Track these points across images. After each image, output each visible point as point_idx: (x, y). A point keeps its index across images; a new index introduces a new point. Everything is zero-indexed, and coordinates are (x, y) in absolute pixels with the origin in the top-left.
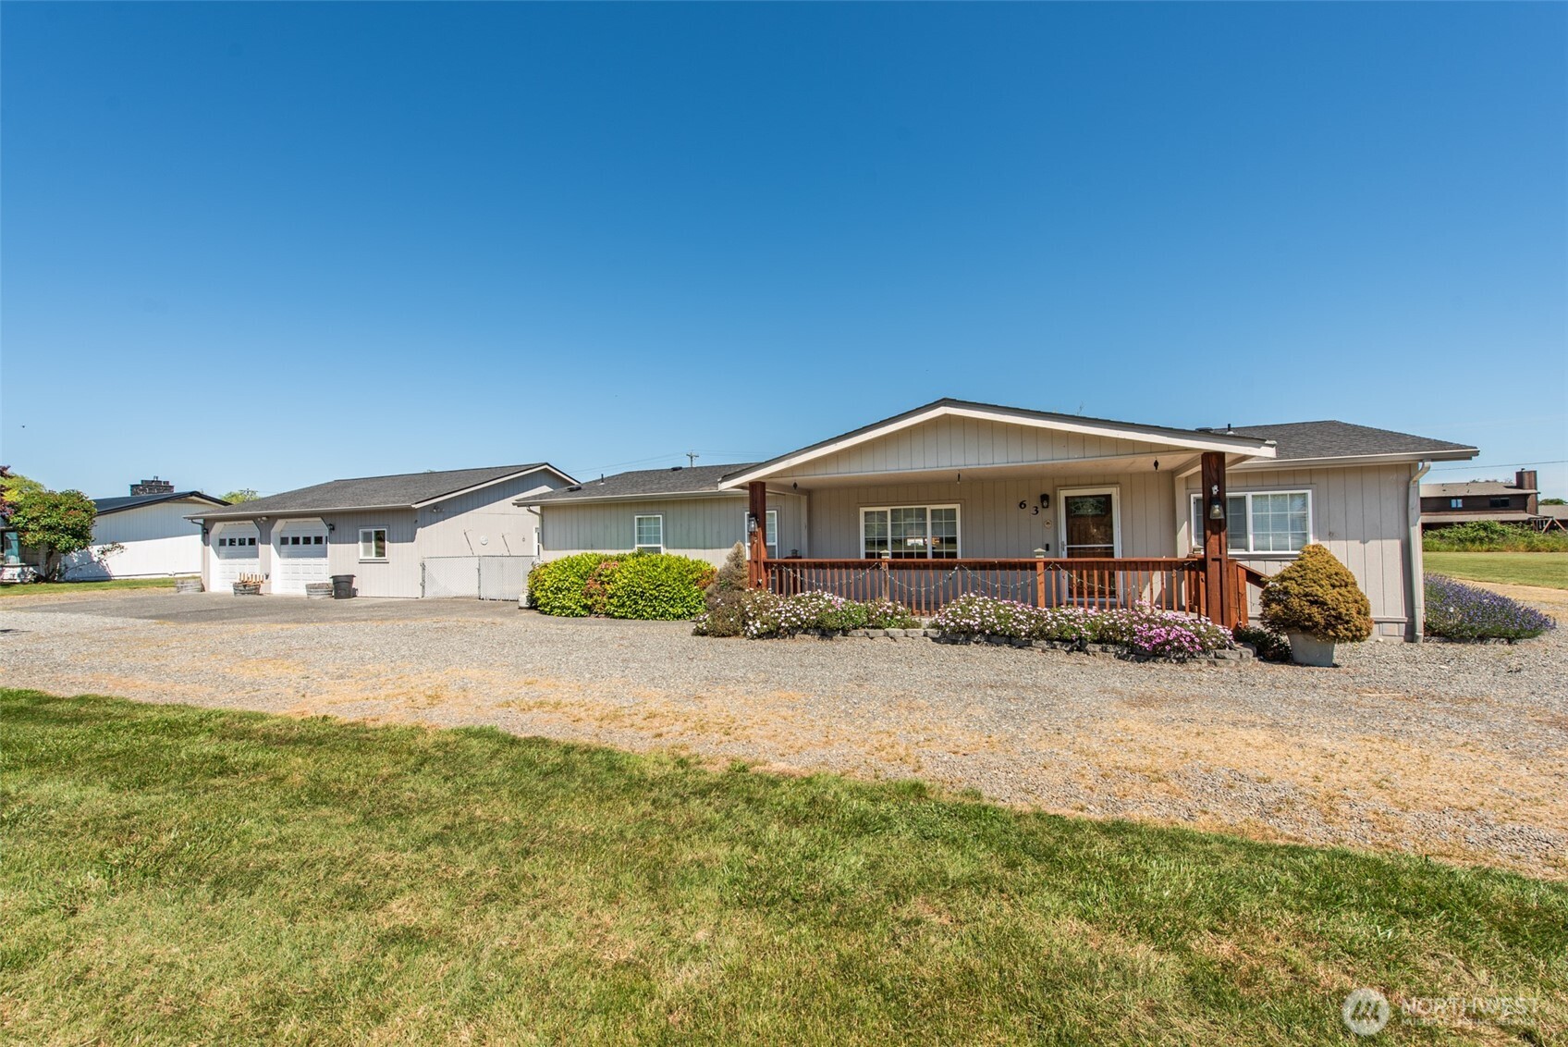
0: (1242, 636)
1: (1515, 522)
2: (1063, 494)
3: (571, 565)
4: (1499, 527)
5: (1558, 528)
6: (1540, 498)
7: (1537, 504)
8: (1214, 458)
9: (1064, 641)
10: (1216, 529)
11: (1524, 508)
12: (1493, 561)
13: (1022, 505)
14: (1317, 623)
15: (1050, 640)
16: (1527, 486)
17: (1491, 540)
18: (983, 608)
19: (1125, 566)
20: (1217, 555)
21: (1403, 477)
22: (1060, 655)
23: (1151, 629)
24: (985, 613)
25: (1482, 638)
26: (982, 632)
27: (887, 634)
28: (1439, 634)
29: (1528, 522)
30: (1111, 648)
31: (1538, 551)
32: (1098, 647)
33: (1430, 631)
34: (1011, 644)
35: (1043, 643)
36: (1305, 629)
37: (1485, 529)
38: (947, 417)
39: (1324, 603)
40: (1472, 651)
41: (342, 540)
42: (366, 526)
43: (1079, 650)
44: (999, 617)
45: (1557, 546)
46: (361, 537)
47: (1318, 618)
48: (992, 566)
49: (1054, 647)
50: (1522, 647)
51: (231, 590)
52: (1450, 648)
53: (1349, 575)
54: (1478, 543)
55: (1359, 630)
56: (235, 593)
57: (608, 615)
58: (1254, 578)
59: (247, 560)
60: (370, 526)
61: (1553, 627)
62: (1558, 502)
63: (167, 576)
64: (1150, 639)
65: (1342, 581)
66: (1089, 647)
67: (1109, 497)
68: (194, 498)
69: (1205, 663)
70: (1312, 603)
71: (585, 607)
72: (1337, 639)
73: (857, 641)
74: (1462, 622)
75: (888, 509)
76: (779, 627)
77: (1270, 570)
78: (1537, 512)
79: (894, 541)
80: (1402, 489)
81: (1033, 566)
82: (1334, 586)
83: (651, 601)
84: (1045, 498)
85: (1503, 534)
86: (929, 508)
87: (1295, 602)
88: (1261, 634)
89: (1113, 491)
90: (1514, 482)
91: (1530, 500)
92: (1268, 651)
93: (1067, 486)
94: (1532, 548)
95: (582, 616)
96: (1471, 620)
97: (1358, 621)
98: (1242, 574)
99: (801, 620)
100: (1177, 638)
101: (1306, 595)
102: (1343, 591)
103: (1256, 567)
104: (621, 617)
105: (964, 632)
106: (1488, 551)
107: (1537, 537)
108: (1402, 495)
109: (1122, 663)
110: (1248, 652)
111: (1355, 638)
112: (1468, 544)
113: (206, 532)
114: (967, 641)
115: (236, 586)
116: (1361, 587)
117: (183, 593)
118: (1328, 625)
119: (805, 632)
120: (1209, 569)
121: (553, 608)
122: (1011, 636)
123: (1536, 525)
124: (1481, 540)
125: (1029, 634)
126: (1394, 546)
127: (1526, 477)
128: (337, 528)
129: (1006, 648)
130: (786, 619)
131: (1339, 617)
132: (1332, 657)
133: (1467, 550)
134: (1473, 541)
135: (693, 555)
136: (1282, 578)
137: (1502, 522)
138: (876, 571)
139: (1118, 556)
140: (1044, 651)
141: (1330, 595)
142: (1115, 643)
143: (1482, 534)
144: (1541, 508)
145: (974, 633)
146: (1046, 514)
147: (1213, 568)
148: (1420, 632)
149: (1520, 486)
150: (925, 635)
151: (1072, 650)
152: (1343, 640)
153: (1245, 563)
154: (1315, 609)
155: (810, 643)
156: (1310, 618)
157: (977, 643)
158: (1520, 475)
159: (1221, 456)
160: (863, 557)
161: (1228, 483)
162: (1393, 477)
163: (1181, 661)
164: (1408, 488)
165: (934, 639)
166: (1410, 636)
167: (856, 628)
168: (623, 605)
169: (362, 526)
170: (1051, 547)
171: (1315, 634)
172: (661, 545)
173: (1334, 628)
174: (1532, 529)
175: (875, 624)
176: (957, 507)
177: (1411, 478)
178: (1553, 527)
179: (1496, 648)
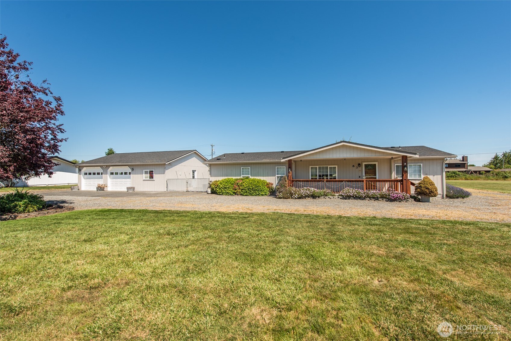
0: (411, 197)
1: (462, 171)
2: (364, 164)
3: (227, 182)
4: (458, 173)
5: (473, 173)
6: (468, 164)
7: (468, 166)
8: (405, 157)
9: (374, 198)
10: (405, 172)
11: (464, 167)
12: (457, 182)
13: (353, 166)
14: (427, 193)
15: (370, 198)
16: (465, 160)
17: (456, 176)
18: (352, 191)
19: (379, 181)
20: (405, 179)
21: (442, 161)
22: (373, 201)
23: (394, 195)
24: (353, 192)
25: (457, 198)
26: (353, 197)
27: (329, 197)
28: (449, 197)
29: (465, 171)
30: (384, 199)
31: (468, 180)
32: (381, 199)
33: (447, 196)
34: (360, 199)
35: (368, 199)
36: (425, 194)
37: (454, 173)
38: (343, 145)
39: (429, 189)
40: (456, 200)
41: (136, 173)
42: (146, 169)
43: (377, 200)
44: (357, 193)
45: (472, 178)
46: (144, 172)
47: (428, 192)
48: (353, 181)
49: (371, 199)
50: (465, 199)
51: (96, 190)
52: (451, 200)
53: (433, 183)
54: (452, 178)
55: (436, 194)
56: (97, 190)
57: (241, 195)
58: (413, 184)
59: (96, 180)
60: (147, 169)
61: (471, 195)
62: (473, 166)
63: (46, 185)
64: (393, 197)
65: (432, 184)
66: (379, 199)
67: (375, 165)
68: (56, 158)
69: (405, 202)
70: (426, 189)
71: (234, 193)
72: (430, 196)
73: (322, 199)
74: (453, 194)
75: (318, 167)
76: (302, 196)
77: (416, 182)
78: (467, 169)
79: (330, 175)
80: (441, 164)
81: (363, 181)
82: (430, 185)
83: (255, 191)
84: (359, 164)
85: (459, 175)
86: (329, 166)
87: (423, 188)
88: (414, 196)
89: (376, 163)
90: (462, 159)
91: (466, 164)
92: (416, 199)
93: (365, 162)
94: (466, 179)
95: (233, 195)
96: (455, 194)
97: (435, 192)
98: (410, 183)
99: (308, 194)
100: (399, 197)
101: (425, 187)
102: (432, 186)
103: (413, 182)
104: (245, 195)
105: (348, 197)
106: (455, 180)
107: (468, 176)
108: (441, 165)
109: (388, 202)
110: (413, 200)
111: (435, 196)
112: (450, 178)
113: (80, 170)
114: (349, 199)
115: (97, 188)
116: (436, 185)
117: (74, 190)
118: (430, 193)
119: (308, 197)
120: (404, 182)
121: (223, 193)
122: (360, 197)
123: (467, 172)
124: (453, 176)
125: (365, 197)
126: (440, 176)
127: (465, 158)
128: (134, 170)
129: (359, 200)
130: (304, 194)
131: (432, 192)
132: (429, 200)
133: (449, 179)
134: (451, 177)
135: (262, 178)
136: (420, 183)
137: (459, 171)
138: (323, 182)
139: (377, 179)
140: (368, 200)
141: (430, 187)
142: (385, 198)
143: (453, 175)
144: (468, 167)
145: (351, 196)
146: (360, 168)
147: (404, 181)
148: (445, 197)
149: (463, 160)
150: (338, 197)
151: (375, 200)
152: (432, 196)
153: (411, 181)
154: (427, 190)
155: (310, 200)
156: (426, 192)
157: (352, 199)
158: (463, 157)
159: (406, 157)
160: (310, 179)
161: (408, 162)
162: (440, 161)
163: (400, 202)
164: (443, 164)
165: (340, 199)
166: (443, 197)
167: (321, 196)
168: (246, 192)
169: (144, 169)
170: (361, 177)
171: (427, 195)
172: (250, 176)
173: (431, 194)
174: (466, 173)
175: (325, 195)
176: (336, 166)
177: (443, 162)
178: (472, 173)
179: (460, 200)
